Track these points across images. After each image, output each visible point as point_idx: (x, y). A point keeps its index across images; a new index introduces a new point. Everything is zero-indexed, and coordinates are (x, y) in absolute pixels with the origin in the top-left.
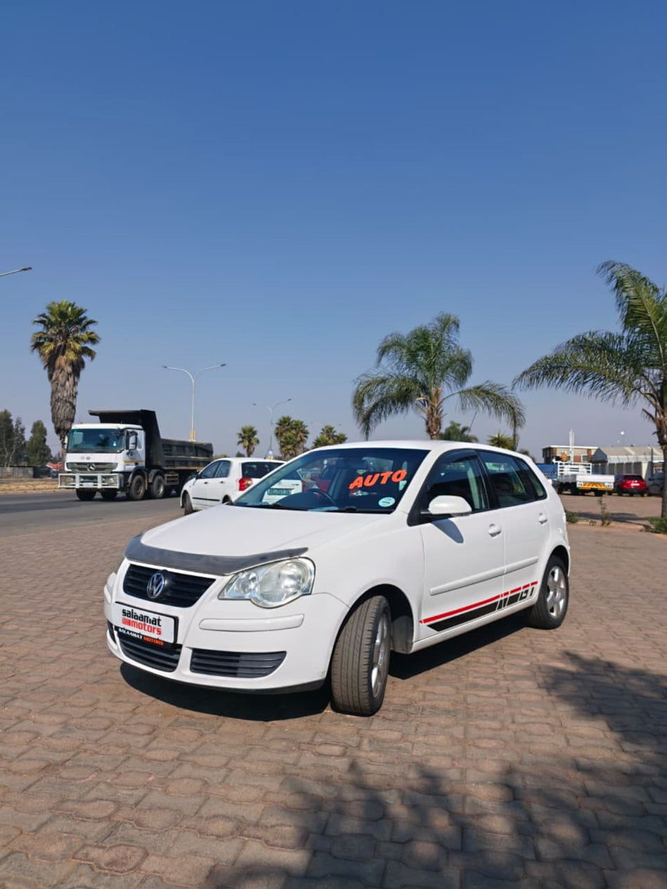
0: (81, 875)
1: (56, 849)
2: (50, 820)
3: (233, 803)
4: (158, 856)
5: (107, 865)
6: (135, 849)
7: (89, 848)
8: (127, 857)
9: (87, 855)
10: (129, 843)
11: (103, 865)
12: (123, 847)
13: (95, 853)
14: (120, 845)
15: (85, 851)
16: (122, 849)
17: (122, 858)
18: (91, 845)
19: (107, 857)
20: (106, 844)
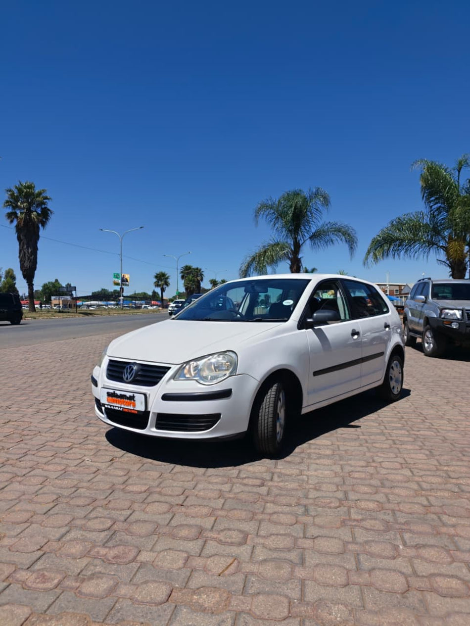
0: (96, 566)
1: (76, 549)
2: (68, 532)
3: (192, 517)
4: (147, 551)
5: (113, 558)
6: (130, 548)
7: (98, 548)
8: (126, 553)
9: (98, 552)
10: (124, 544)
11: (110, 558)
12: (122, 546)
13: (103, 551)
14: (120, 545)
15: (96, 550)
16: (121, 548)
17: (123, 554)
18: (100, 546)
19: (113, 553)
20: (110, 544)
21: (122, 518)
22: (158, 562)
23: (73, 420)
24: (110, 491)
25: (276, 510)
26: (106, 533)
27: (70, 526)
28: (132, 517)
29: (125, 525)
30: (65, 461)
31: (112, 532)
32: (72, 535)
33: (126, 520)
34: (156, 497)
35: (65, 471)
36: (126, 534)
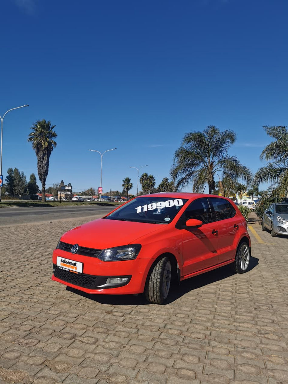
0: (15, 347)
1: (9, 338)
2: (9, 330)
3: (74, 329)
4: (43, 343)
5: (25, 344)
6: (36, 340)
8: (32, 342)
9: (19, 341)
10: (34, 338)
12: (32, 339)
13: (22, 340)
14: (31, 339)
15: (18, 340)
17: (30, 343)
18: (21, 338)
19: (25, 342)
20: (26, 338)
21: (38, 326)
22: (46, 348)
23: (38, 273)
24: (39, 312)
25: (121, 330)
26: (27, 332)
27: (11, 328)
28: (44, 326)
29: (38, 330)
30: (23, 295)
31: (30, 332)
32: (11, 331)
33: (39, 327)
34: (61, 317)
35: (21, 300)
36: (37, 334)
